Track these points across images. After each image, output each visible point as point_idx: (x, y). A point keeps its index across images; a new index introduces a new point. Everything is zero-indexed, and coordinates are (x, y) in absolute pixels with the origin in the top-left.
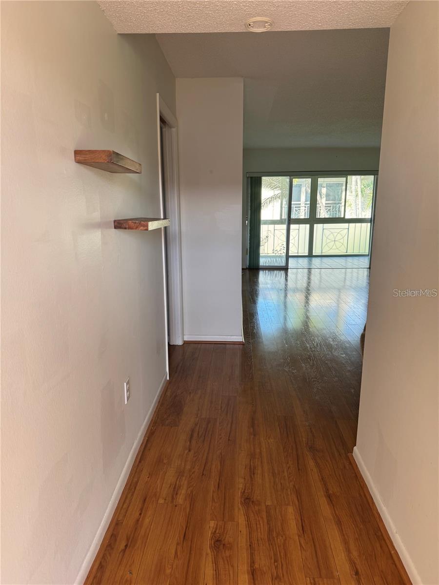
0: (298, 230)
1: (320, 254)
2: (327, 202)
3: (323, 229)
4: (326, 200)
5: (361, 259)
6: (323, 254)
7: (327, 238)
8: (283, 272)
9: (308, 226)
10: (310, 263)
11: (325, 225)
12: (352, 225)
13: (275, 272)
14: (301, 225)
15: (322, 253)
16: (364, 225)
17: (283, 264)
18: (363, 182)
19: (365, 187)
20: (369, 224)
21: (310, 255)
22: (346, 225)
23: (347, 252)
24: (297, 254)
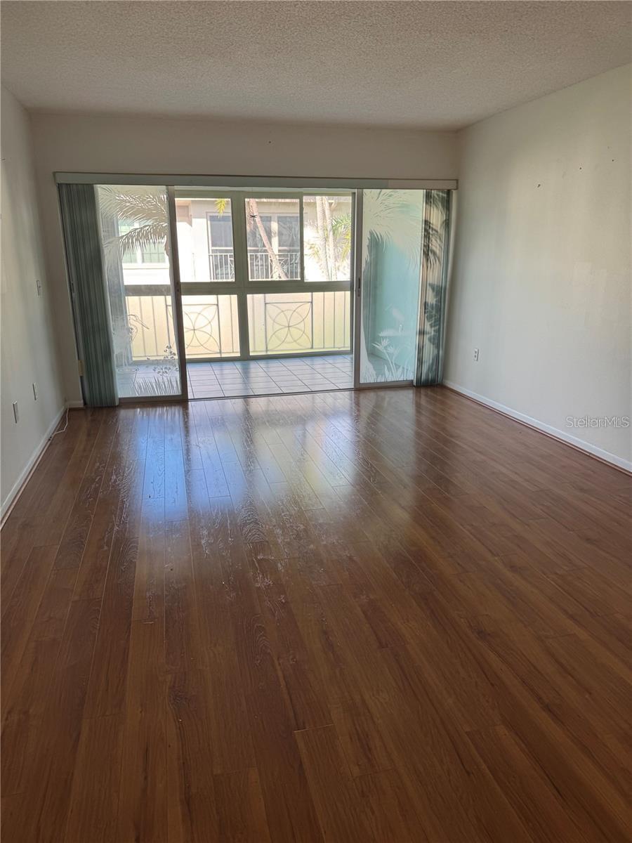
0: (215, 306)
1: (264, 353)
2: (281, 248)
3: (266, 304)
4: (280, 246)
5: (339, 359)
6: (269, 353)
7: (274, 321)
8: (176, 411)
9: (234, 297)
10: (246, 372)
11: (268, 296)
12: (318, 295)
13: (159, 410)
14: (220, 297)
15: (267, 351)
16: (339, 294)
17: (176, 391)
18: (334, 213)
19: (337, 222)
20: (348, 293)
21: (245, 357)
22: (306, 296)
23: (312, 348)
24: (218, 356)
